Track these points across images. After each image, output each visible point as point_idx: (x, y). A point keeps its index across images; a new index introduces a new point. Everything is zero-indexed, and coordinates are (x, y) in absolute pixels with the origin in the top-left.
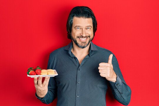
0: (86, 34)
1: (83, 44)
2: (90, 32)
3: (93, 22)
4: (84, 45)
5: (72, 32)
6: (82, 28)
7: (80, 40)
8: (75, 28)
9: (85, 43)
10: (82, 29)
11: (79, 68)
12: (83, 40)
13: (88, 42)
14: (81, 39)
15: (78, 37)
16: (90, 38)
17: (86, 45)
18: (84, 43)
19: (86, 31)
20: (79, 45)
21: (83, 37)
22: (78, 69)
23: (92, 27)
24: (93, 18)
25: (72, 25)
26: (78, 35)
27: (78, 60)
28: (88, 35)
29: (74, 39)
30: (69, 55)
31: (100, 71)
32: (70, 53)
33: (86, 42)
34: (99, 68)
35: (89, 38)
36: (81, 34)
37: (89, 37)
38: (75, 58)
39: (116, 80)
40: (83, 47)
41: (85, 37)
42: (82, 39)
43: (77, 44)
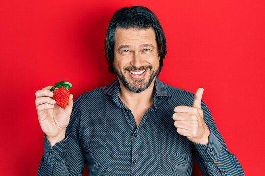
0: (141, 62)
1: (137, 83)
2: (152, 59)
3: (156, 36)
4: (140, 85)
5: (115, 60)
6: (134, 50)
7: (131, 76)
8: (119, 50)
9: (141, 81)
10: (134, 52)
11: (137, 131)
13: (149, 78)
14: (134, 73)
15: (127, 69)
16: (152, 70)
17: (143, 86)
18: (139, 81)
19: (143, 56)
20: (129, 85)
21: (135, 69)
22: (134, 133)
23: (154, 48)
24: (154, 29)
25: (113, 45)
26: (127, 66)
27: (132, 114)
28: (146, 64)
29: (120, 73)
30: (114, 104)
33: (143, 80)
34: (174, 117)
35: (149, 70)
36: (132, 63)
37: (150, 67)
38: (127, 111)
40: (139, 91)
41: (140, 69)
42: (136, 73)
43: (125, 84)
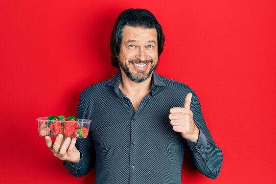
0: (146, 56)
1: (140, 74)
2: (153, 54)
3: (158, 36)
4: (142, 76)
5: (120, 54)
7: (135, 68)
8: (126, 44)
9: (143, 72)
10: (140, 47)
11: (135, 117)
12: (141, 66)
13: (149, 71)
14: (137, 65)
15: (131, 62)
16: (153, 64)
17: (145, 77)
18: (141, 72)
19: (147, 51)
20: (133, 75)
21: (140, 62)
22: (132, 119)
25: (120, 40)
26: (132, 59)
27: (131, 102)
28: (149, 59)
29: (124, 64)
30: (116, 95)
31: (172, 123)
32: (117, 91)
33: (145, 71)
34: (170, 117)
35: (150, 63)
36: (138, 57)
37: (152, 61)
38: (127, 100)
39: (197, 138)
40: (141, 81)
41: (143, 62)
42: (139, 65)
43: (129, 75)
